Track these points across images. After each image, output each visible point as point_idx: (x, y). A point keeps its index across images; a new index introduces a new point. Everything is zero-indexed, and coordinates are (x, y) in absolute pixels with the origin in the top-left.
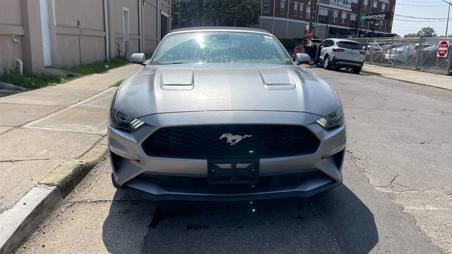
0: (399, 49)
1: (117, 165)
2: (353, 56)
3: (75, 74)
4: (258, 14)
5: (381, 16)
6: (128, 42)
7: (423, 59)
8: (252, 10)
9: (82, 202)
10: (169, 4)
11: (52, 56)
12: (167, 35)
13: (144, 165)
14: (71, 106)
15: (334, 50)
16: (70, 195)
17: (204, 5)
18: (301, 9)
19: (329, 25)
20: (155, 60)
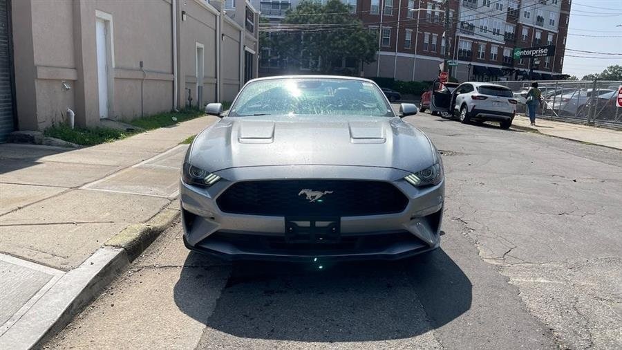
0: (566, 96)
1: (190, 224)
2: (500, 105)
3: (135, 128)
4: (375, 49)
5: (541, 51)
6: (202, 87)
7: (598, 110)
8: (366, 44)
9: (150, 267)
10: (256, 37)
11: (109, 106)
12: (249, 82)
13: (219, 223)
14: (135, 166)
15: (473, 97)
16: (137, 260)
17: (302, 37)
18: (434, 42)
19: (473, 63)
20: (233, 111)
